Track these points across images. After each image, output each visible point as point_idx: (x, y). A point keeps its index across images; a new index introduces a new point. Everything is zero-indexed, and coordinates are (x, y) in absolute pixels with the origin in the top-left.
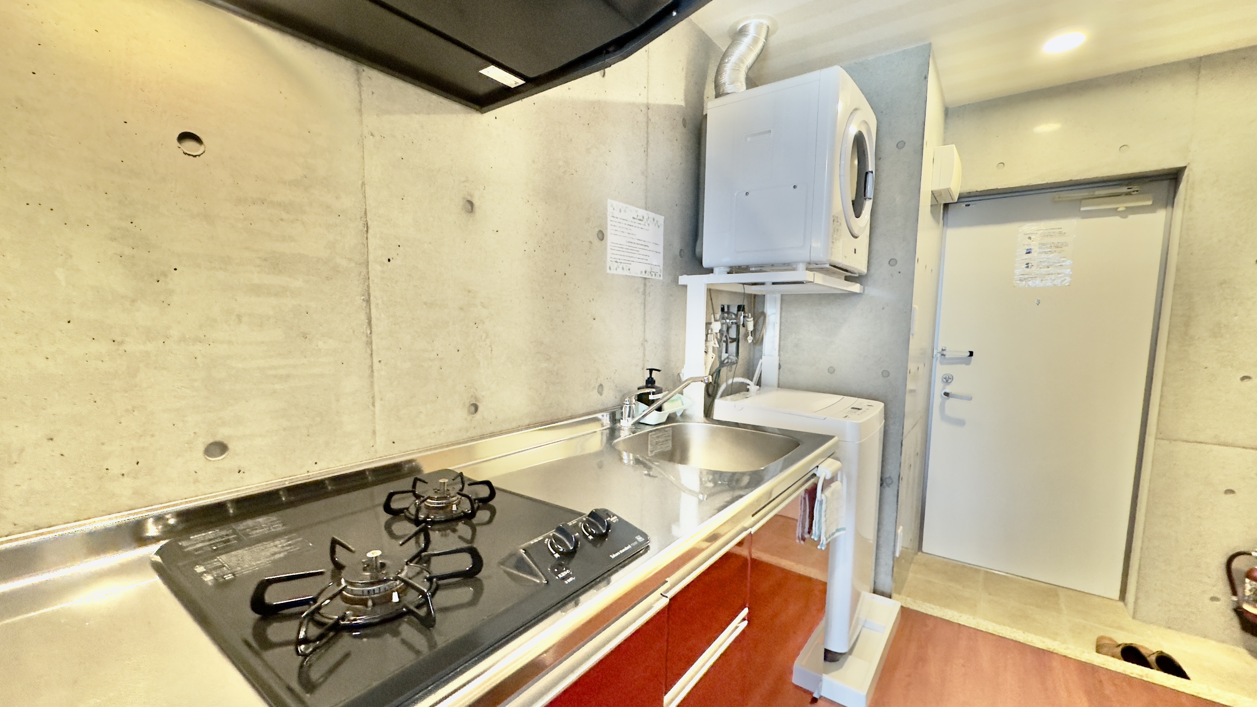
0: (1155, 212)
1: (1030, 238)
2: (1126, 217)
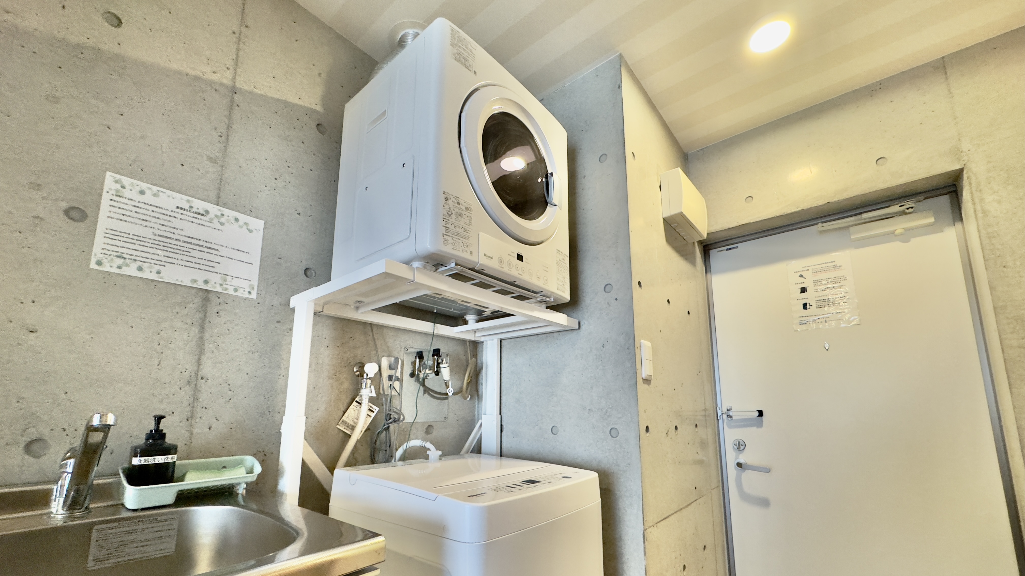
0: (942, 231)
1: (801, 276)
2: (908, 241)
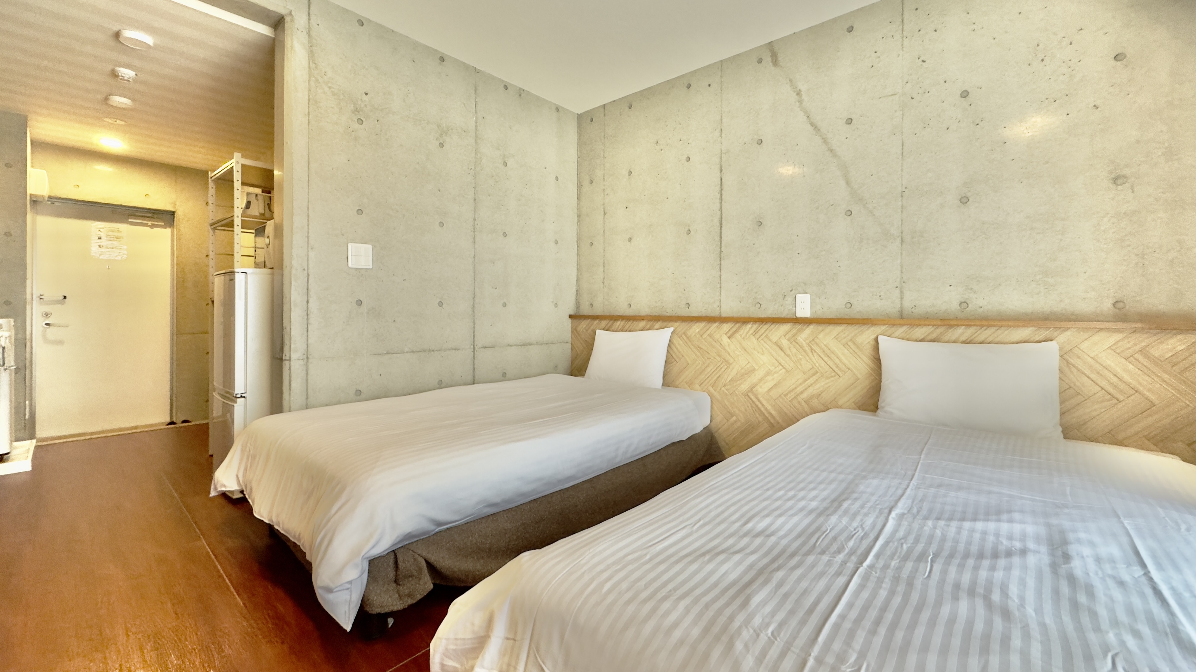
0: (166, 228)
1: (100, 231)
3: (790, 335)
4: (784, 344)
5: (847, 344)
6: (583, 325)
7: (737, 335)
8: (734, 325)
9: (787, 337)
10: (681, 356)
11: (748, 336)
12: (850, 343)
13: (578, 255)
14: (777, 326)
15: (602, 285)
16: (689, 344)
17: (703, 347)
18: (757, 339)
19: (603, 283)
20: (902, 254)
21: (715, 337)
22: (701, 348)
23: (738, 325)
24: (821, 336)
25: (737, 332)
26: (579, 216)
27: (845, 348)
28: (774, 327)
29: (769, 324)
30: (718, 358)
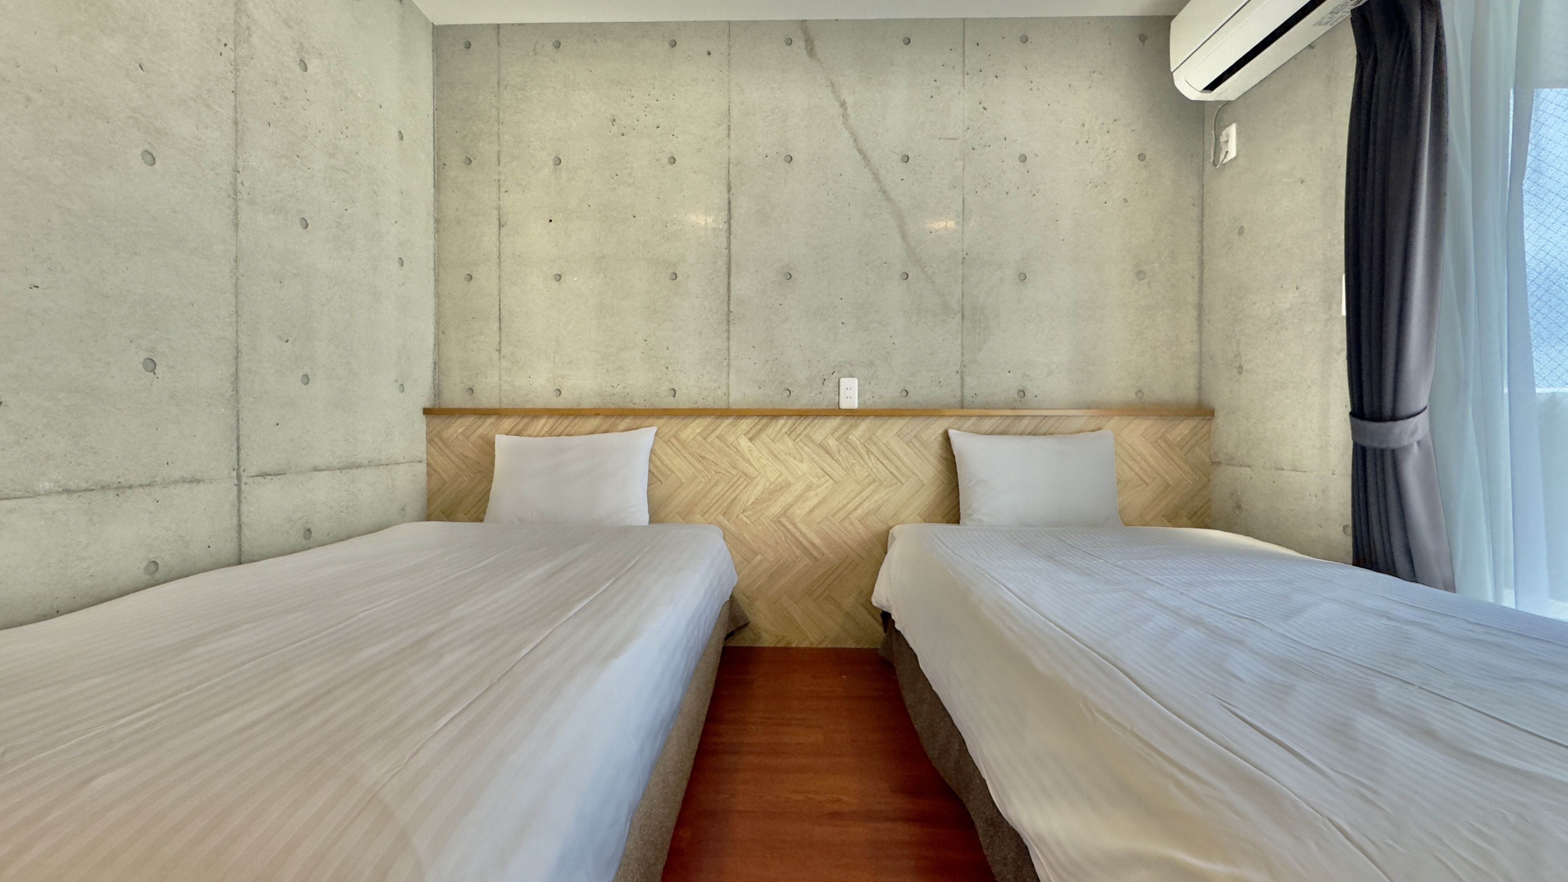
3: (840, 432)
4: (831, 446)
5: (910, 441)
6: (457, 428)
7: (763, 436)
8: (759, 421)
9: (836, 434)
10: (669, 473)
11: (780, 436)
12: (914, 441)
13: (437, 295)
14: (822, 421)
15: (495, 355)
16: (684, 452)
17: (708, 456)
18: (794, 440)
19: (499, 351)
20: (962, 332)
21: (728, 439)
22: (704, 458)
23: (764, 421)
24: (879, 433)
25: (763, 431)
26: (437, 221)
27: (909, 446)
28: (818, 422)
29: (810, 419)
30: (734, 472)
